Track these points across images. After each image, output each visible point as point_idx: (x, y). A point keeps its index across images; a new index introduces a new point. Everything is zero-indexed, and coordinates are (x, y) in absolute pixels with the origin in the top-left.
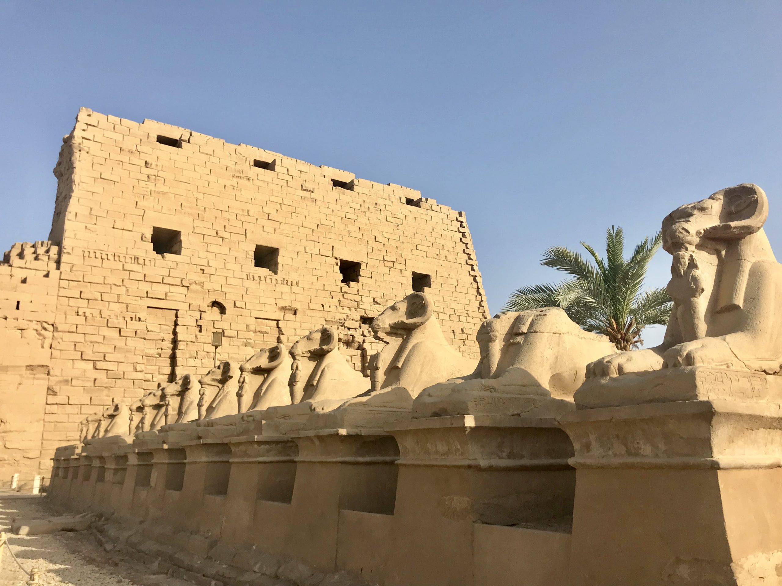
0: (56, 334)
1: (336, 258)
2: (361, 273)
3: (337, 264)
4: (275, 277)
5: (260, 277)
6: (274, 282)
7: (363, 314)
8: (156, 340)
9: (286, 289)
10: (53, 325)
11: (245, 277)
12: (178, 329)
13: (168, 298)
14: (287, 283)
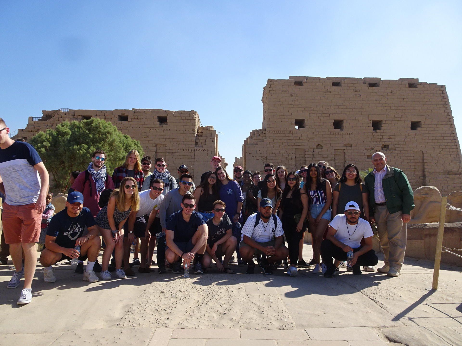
0: (267, 160)
1: (370, 120)
2: (382, 125)
3: (370, 123)
4: (342, 132)
5: (336, 133)
6: (342, 134)
7: (383, 144)
8: (299, 160)
9: (347, 136)
10: (266, 157)
11: (330, 134)
12: (306, 156)
13: (302, 145)
14: (347, 134)
